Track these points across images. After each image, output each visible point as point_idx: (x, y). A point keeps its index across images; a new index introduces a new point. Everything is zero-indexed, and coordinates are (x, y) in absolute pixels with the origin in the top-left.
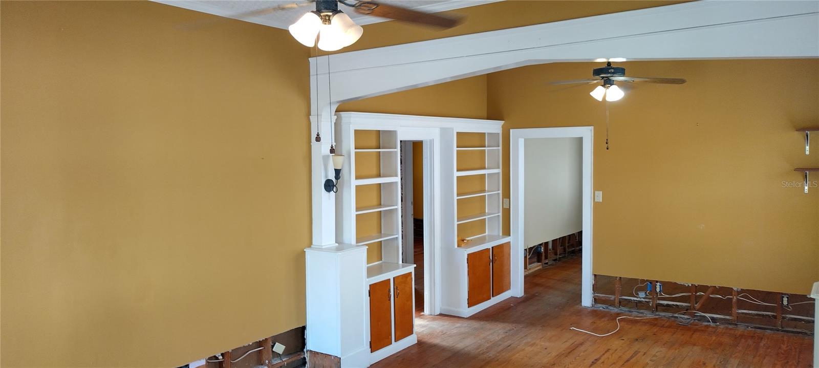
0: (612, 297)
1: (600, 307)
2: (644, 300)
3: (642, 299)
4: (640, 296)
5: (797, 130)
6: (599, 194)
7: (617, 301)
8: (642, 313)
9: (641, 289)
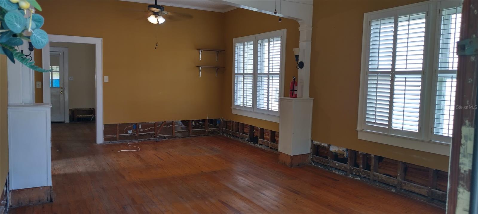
0: (115, 136)
1: (108, 143)
2: (132, 134)
3: (131, 134)
4: (129, 133)
5: (197, 50)
6: (107, 78)
7: (118, 137)
8: (132, 141)
9: (130, 129)
